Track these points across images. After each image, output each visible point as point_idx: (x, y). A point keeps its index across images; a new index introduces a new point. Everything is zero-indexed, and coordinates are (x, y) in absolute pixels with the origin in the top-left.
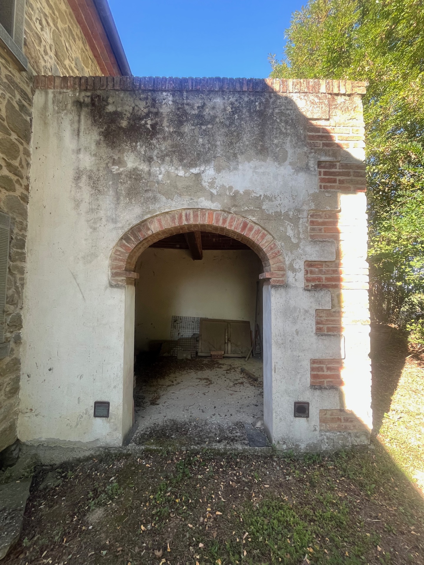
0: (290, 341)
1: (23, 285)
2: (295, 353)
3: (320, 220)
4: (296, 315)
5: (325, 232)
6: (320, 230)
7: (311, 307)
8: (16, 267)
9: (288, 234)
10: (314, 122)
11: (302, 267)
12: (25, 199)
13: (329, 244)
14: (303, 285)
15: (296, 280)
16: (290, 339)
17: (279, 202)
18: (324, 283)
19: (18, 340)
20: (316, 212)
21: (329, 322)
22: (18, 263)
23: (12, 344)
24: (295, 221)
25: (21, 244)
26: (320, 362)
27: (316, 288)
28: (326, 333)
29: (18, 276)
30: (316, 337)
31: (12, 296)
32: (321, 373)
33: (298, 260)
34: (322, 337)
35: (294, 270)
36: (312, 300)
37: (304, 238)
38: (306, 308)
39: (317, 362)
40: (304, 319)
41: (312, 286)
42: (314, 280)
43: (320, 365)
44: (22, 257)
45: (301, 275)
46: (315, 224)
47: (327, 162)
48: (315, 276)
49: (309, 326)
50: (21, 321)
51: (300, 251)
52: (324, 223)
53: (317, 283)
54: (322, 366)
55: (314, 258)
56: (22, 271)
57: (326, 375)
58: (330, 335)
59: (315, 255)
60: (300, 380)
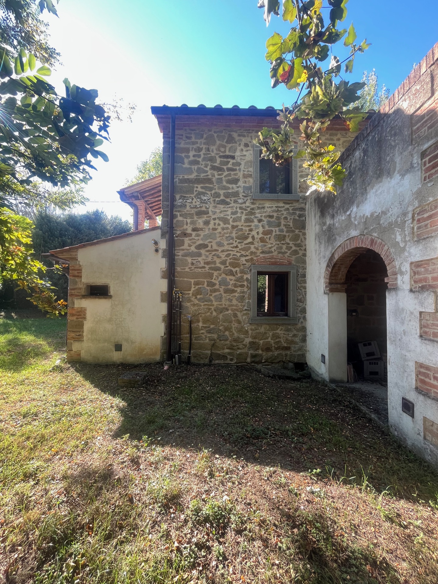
0: (400, 340)
1: (305, 294)
2: (403, 352)
3: (425, 215)
4: (403, 316)
5: (431, 226)
6: (426, 225)
7: (415, 309)
8: (302, 286)
9: (397, 240)
10: (419, 112)
11: (408, 269)
12: (305, 255)
13: (432, 240)
14: (408, 287)
15: (403, 282)
16: (399, 337)
17: (391, 212)
18: (430, 283)
19: (304, 318)
20: (422, 208)
21: (435, 327)
22: (303, 285)
23: (302, 320)
24: (402, 226)
25: (304, 276)
26: (428, 368)
27: (423, 289)
28: (432, 338)
29: (303, 290)
30: (420, 340)
31: (301, 299)
32: (427, 380)
33: (405, 263)
34: (425, 342)
35: (402, 273)
36: (416, 301)
37: (409, 240)
38: (412, 310)
39: (424, 367)
40: (410, 320)
41: (419, 287)
42: (420, 281)
43: (426, 371)
44: (305, 282)
45: (407, 278)
46: (421, 221)
47: (432, 145)
48: (422, 276)
49: (414, 327)
50: (306, 310)
51: (406, 254)
52: (430, 217)
53: (424, 284)
54: (429, 372)
55: (417, 258)
56: (305, 288)
57: (432, 384)
58: (433, 341)
59: (418, 255)
60: (407, 379)
